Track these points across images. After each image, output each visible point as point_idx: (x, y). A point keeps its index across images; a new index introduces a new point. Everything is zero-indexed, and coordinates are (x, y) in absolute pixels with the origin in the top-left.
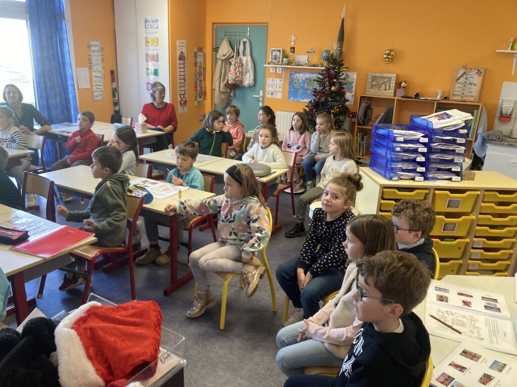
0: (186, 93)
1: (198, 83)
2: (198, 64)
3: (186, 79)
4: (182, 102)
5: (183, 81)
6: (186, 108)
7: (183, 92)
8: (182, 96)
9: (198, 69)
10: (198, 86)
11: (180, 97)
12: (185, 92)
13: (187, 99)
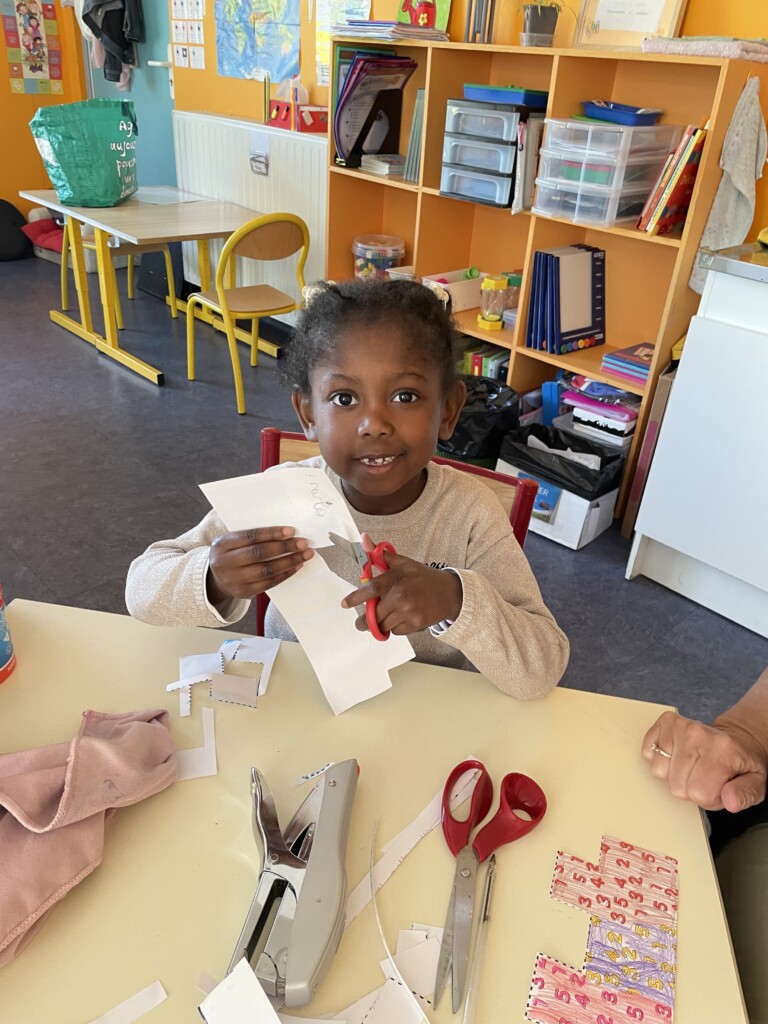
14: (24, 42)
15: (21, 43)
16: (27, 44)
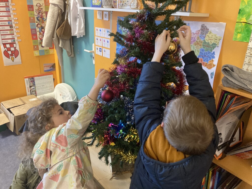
0: (16, 42)
1: (38, 30)
2: (35, 8)
3: (14, 25)
4: (10, 52)
5: (8, 28)
6: (18, 59)
7: (10, 41)
8: (8, 46)
9: (36, 14)
10: (38, 33)
11: (5, 47)
12: (14, 41)
13: (18, 48)
14: (39, 37)
15: (38, 38)
16: (40, 38)
